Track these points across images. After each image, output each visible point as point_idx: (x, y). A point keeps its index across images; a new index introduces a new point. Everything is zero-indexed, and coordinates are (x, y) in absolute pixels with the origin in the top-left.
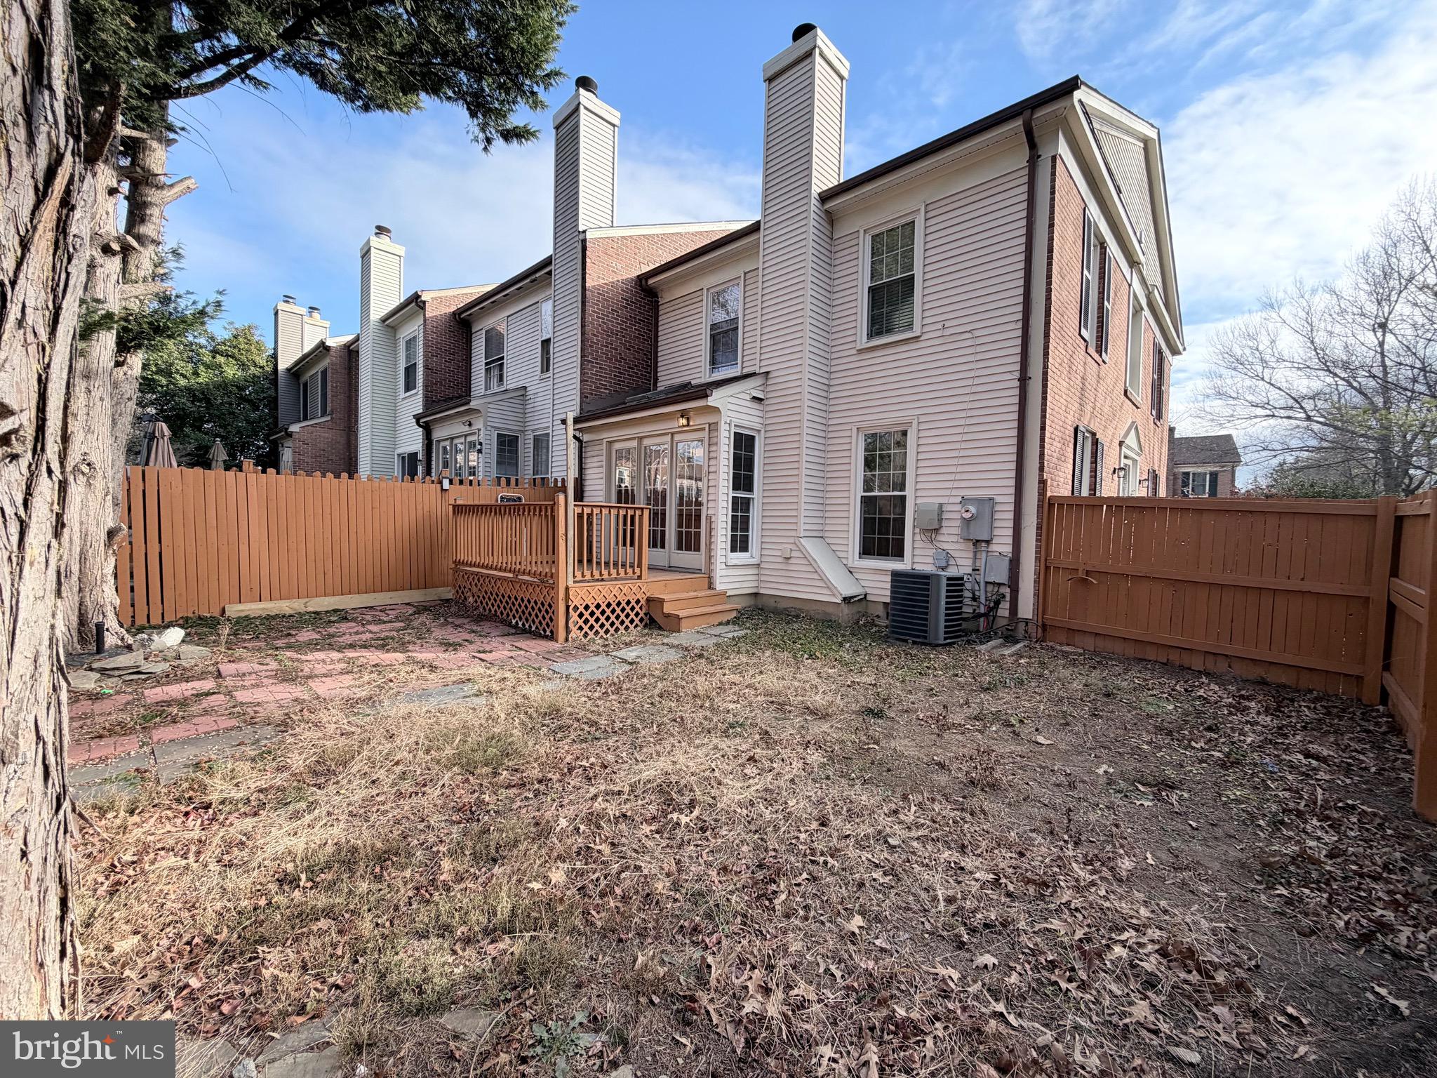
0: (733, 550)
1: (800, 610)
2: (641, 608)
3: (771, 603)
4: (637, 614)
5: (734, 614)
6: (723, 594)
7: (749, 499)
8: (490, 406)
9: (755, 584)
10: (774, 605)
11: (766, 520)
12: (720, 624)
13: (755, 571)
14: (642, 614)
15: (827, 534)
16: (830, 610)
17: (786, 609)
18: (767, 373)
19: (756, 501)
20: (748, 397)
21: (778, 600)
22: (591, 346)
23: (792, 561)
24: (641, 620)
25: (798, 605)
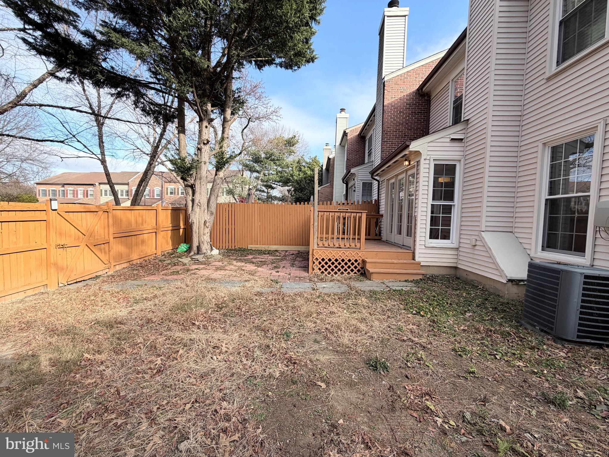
0: (431, 237)
1: (480, 283)
2: (358, 264)
3: (464, 274)
4: (356, 267)
5: (421, 277)
6: (419, 263)
7: (451, 205)
8: (359, 171)
9: (455, 261)
10: (466, 277)
11: (463, 219)
12: (406, 281)
13: (455, 252)
14: (359, 268)
15: (517, 230)
16: (499, 287)
17: (472, 281)
18: (468, 120)
19: (456, 206)
20: (448, 140)
21: (468, 273)
22: (386, 134)
23: (477, 248)
24: (359, 271)
25: (480, 279)
